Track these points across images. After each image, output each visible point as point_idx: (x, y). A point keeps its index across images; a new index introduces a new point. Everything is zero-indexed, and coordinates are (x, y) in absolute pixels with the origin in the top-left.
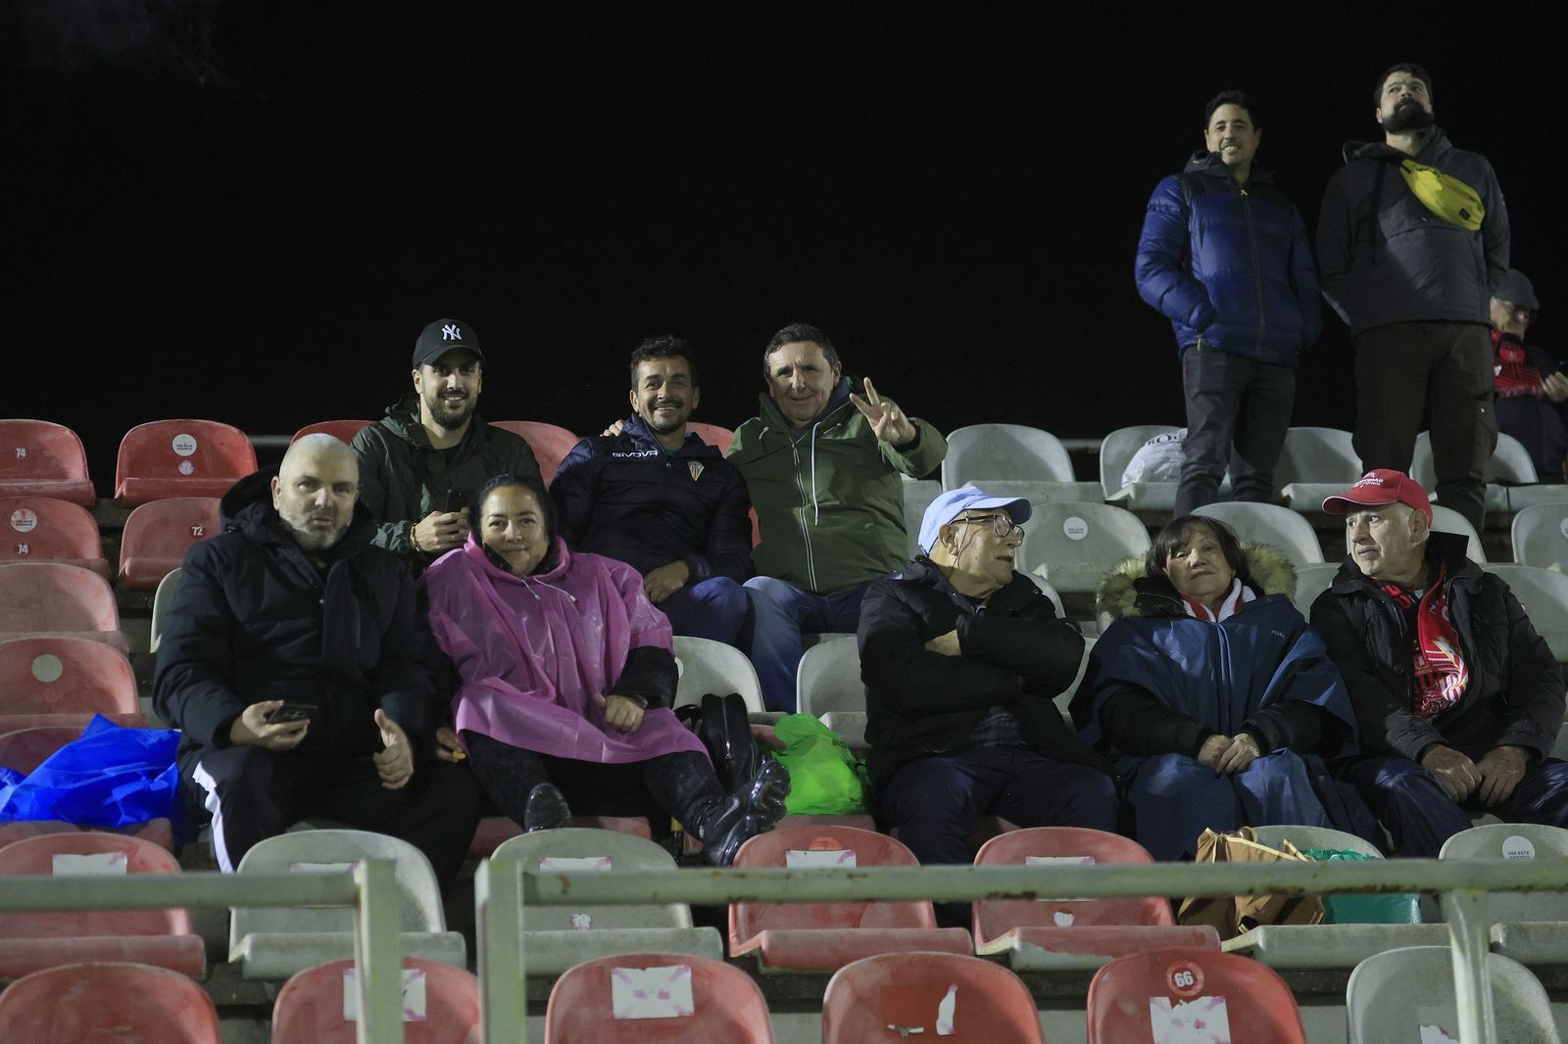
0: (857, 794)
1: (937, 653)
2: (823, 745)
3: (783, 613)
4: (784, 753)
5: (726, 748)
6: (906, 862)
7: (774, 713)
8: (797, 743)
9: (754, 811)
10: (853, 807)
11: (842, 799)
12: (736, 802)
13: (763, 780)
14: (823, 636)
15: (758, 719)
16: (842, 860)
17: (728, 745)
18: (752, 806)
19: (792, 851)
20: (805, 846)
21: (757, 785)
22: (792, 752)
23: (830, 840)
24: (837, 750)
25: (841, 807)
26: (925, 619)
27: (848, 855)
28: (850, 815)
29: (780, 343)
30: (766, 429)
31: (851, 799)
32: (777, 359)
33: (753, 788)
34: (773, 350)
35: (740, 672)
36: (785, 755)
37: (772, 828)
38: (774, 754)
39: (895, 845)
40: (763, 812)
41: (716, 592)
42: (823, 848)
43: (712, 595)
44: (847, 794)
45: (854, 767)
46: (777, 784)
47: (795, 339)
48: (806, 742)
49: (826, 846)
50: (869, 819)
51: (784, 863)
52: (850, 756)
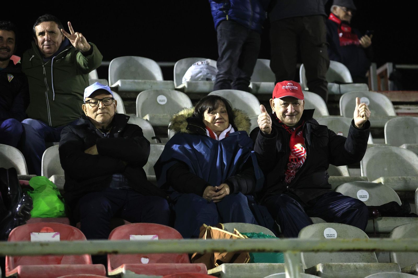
0: (62, 209)
1: (89, 154)
2: (49, 188)
3: (38, 134)
4: (33, 192)
5: (8, 190)
6: (80, 238)
7: (31, 175)
8: (38, 188)
9: (18, 216)
10: (61, 214)
11: (56, 211)
12: (10, 213)
13: (21, 204)
14: (54, 143)
15: (24, 178)
16: (54, 236)
17: (9, 189)
18: (17, 215)
19: (33, 233)
20: (39, 231)
21: (19, 206)
22: (36, 192)
23: (49, 228)
24: (54, 191)
25: (55, 214)
26: (85, 140)
27: (56, 234)
28: (59, 218)
29: (40, 22)
30: (33, 56)
31: (60, 211)
32: (39, 28)
33: (17, 207)
34: (37, 25)
35: (18, 158)
36: (32, 193)
37: (25, 223)
38: (28, 192)
39: (77, 231)
40: (21, 217)
41: (9, 125)
42: (46, 232)
43: (8, 126)
44: (58, 209)
45: (60, 198)
46: (27, 205)
47: (46, 20)
48: (43, 187)
49: (47, 231)
50: (67, 220)
51: (29, 238)
52: (59, 193)
